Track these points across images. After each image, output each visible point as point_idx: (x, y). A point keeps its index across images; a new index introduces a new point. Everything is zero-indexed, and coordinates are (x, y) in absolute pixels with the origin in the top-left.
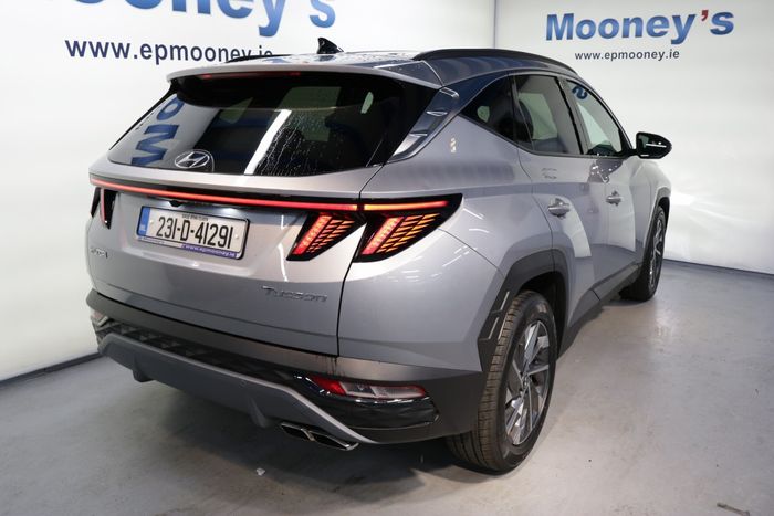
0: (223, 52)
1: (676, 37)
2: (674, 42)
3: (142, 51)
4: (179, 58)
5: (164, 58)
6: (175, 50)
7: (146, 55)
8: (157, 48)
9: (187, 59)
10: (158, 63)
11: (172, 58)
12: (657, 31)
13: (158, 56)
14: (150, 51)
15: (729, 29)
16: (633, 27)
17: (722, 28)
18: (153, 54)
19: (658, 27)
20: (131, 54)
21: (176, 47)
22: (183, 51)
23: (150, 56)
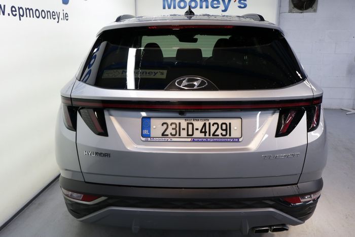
0: (49, 13)
1: (224, 9)
2: (223, 11)
3: (12, 11)
4: (30, 17)
5: (23, 16)
6: (28, 11)
7: (14, 13)
8: (19, 9)
9: (33, 17)
10: (20, 20)
11: (27, 16)
12: (215, 6)
13: (20, 15)
14: (16, 11)
15: (245, 6)
16: (204, 4)
17: (242, 6)
18: (17, 13)
19: (215, 4)
20: (6, 13)
21: (28, 9)
22: (31, 11)
23: (16, 15)
